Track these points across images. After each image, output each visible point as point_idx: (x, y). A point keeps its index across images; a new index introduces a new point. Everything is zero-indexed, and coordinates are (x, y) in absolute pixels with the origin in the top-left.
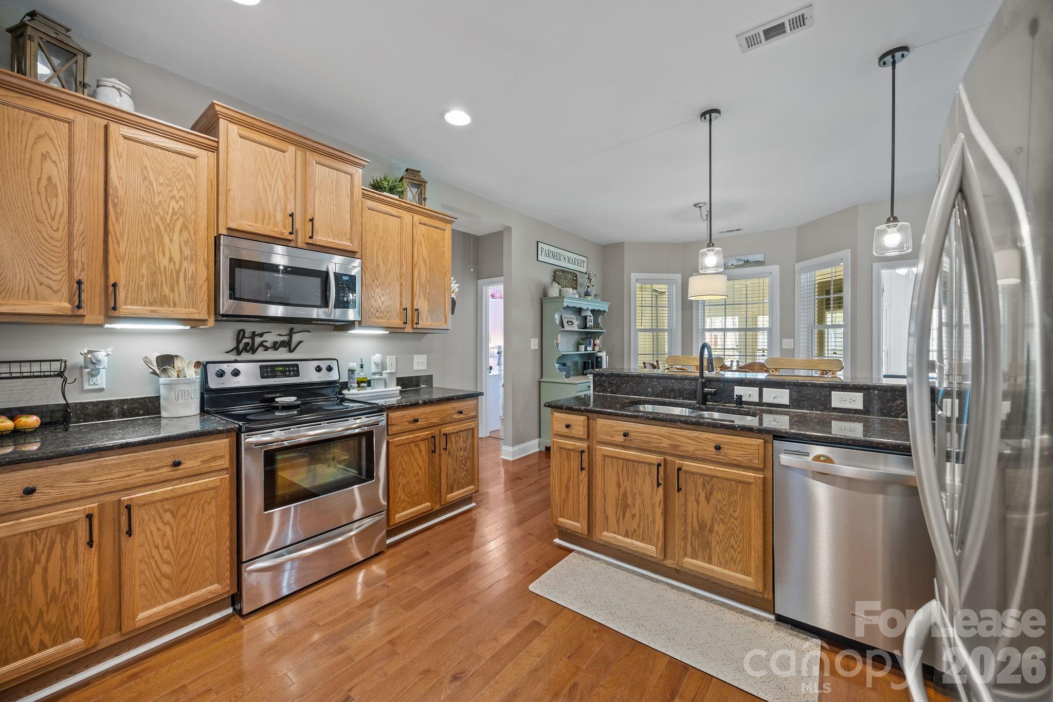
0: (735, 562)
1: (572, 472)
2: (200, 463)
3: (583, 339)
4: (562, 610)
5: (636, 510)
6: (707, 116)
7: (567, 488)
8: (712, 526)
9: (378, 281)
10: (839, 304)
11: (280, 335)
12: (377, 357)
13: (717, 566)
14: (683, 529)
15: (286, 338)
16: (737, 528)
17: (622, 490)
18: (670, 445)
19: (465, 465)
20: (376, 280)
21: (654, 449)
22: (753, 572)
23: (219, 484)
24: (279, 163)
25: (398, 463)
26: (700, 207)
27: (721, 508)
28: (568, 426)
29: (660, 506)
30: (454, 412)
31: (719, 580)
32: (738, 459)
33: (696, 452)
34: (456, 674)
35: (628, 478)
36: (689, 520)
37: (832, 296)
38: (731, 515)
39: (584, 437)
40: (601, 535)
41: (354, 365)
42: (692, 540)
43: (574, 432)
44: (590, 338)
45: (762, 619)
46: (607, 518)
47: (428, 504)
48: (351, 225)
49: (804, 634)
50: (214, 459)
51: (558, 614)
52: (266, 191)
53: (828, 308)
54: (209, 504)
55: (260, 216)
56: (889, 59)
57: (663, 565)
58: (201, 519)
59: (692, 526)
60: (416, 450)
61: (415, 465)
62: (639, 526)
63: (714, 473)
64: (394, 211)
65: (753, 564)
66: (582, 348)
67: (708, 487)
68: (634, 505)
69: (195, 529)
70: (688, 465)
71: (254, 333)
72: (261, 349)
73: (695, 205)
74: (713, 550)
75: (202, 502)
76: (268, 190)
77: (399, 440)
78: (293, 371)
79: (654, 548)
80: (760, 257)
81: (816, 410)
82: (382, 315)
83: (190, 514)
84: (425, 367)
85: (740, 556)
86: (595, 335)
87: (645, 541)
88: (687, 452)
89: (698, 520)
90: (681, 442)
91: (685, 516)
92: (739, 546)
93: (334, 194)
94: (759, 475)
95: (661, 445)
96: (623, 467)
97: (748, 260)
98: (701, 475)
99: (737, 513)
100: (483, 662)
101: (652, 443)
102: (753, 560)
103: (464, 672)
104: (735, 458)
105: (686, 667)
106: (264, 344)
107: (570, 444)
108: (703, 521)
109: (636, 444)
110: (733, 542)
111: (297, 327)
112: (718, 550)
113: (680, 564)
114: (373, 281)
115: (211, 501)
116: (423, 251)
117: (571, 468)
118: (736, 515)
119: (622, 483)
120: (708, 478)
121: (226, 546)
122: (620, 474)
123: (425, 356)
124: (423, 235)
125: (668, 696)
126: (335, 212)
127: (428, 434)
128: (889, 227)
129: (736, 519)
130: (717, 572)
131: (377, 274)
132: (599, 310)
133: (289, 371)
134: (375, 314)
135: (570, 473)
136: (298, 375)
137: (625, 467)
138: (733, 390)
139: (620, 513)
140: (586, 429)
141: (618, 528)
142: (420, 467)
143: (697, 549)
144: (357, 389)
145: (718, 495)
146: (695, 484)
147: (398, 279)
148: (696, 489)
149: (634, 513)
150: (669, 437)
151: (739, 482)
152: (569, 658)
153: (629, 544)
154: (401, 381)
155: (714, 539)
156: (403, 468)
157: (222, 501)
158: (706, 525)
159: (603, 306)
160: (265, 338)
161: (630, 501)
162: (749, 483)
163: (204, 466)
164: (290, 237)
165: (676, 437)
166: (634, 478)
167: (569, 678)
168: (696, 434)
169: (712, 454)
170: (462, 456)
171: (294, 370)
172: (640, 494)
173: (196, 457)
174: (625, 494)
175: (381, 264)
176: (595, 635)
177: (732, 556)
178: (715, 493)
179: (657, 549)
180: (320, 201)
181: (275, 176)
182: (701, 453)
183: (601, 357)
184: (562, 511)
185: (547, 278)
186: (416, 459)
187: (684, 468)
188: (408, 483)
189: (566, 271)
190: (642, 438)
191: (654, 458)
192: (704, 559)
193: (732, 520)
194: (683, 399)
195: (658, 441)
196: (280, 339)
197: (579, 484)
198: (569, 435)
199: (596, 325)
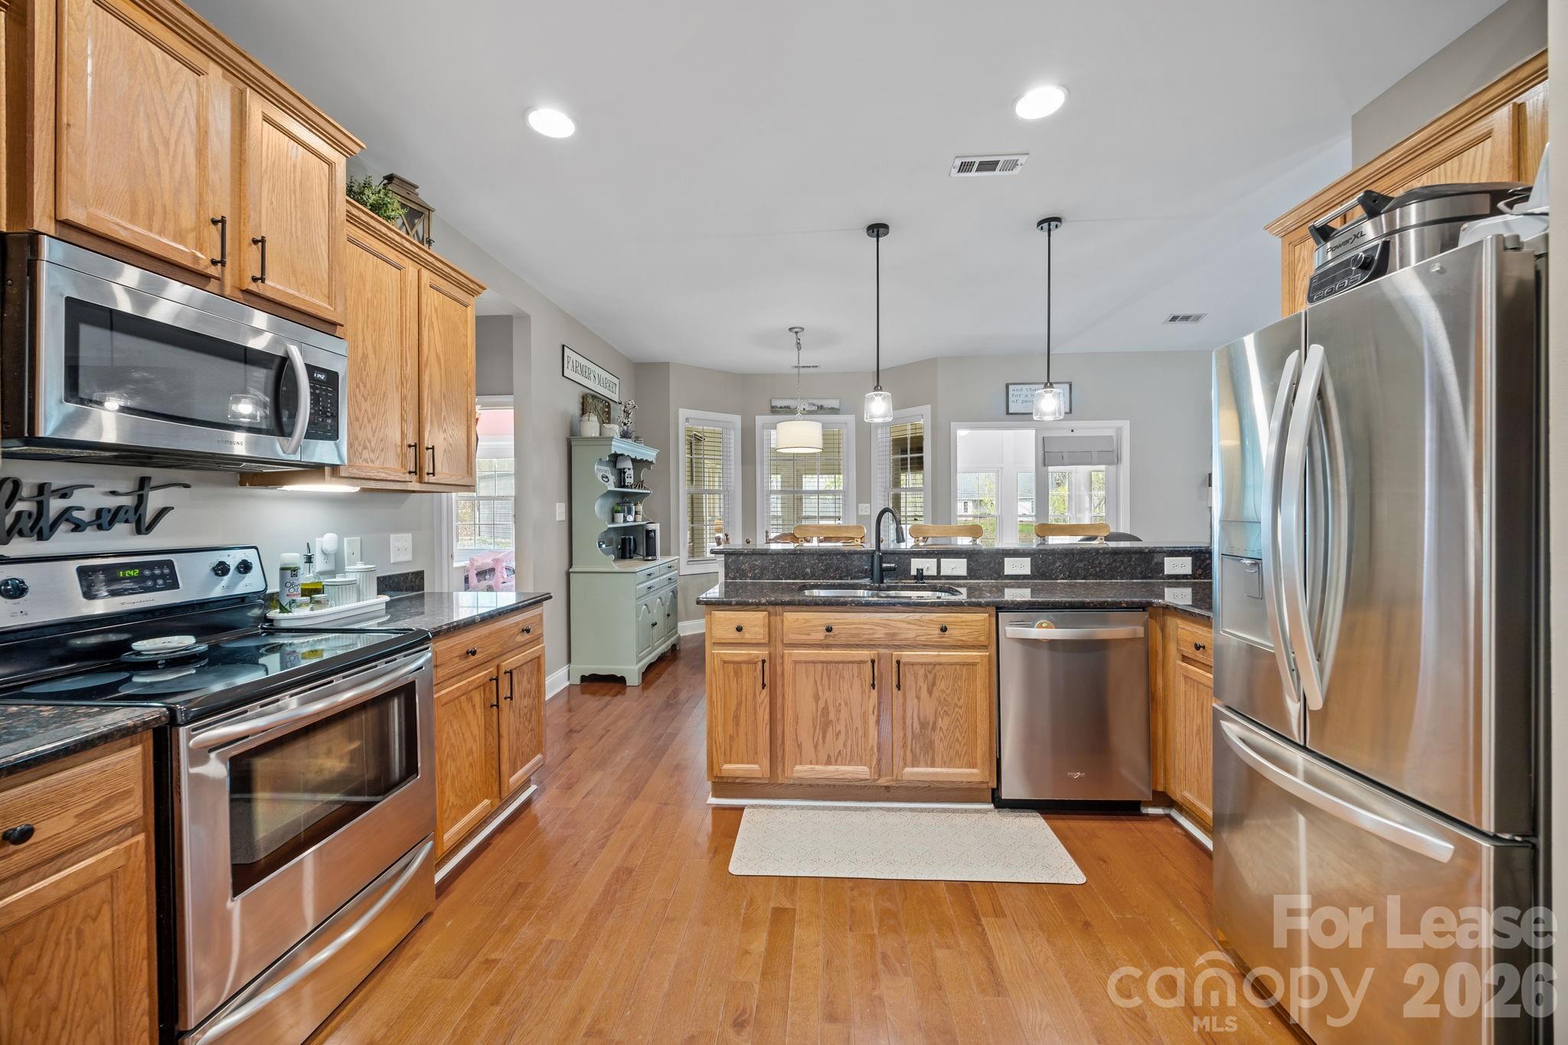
0: (960, 757)
1: (744, 695)
2: (73, 821)
3: (618, 504)
4: (795, 883)
5: (841, 727)
6: (875, 230)
7: (736, 718)
8: (935, 723)
9: (365, 386)
10: (918, 465)
11: (113, 493)
12: (328, 541)
13: (941, 767)
14: (902, 734)
15: (127, 501)
16: (962, 718)
17: (821, 704)
18: (886, 634)
19: (530, 722)
20: (361, 386)
21: (865, 643)
22: (979, 762)
23: (121, 862)
24: (186, 92)
25: (445, 737)
26: (796, 333)
27: (945, 699)
28: (739, 629)
29: (873, 713)
30: (516, 630)
31: (942, 782)
32: (963, 638)
33: (918, 638)
34: (735, 1020)
35: (829, 685)
36: (909, 722)
37: (909, 456)
38: (956, 705)
39: (763, 641)
40: (792, 772)
41: (294, 558)
42: (912, 745)
43: (747, 636)
44: (629, 503)
45: (986, 812)
46: (800, 746)
47: (486, 802)
48: (331, 268)
49: (1024, 812)
50: (108, 803)
51: (794, 888)
52: (157, 152)
53: (905, 469)
54: (94, 919)
55: (142, 209)
56: (1045, 225)
57: (877, 786)
58: (75, 965)
59: (912, 728)
60: (467, 707)
61: (468, 735)
62: (845, 745)
63: (938, 660)
64: (392, 255)
65: (979, 755)
66: (620, 517)
67: (930, 677)
68: (838, 720)
69: (59, 998)
70: (907, 655)
71: (41, 488)
72: (64, 527)
73: (790, 329)
74: (936, 750)
75: (77, 921)
76: (161, 148)
77: (447, 693)
78: (162, 576)
79: (866, 768)
80: (835, 403)
81: (991, 579)
82: (373, 456)
83: (46, 960)
84: (408, 557)
85: (965, 748)
86: (637, 498)
87: (853, 763)
88: (907, 639)
89: (919, 719)
90: (899, 628)
91: (904, 718)
92: (964, 737)
93: (298, 194)
94: (984, 654)
95: (874, 636)
96: (822, 674)
97: (822, 406)
98: (922, 664)
99: (962, 700)
100: (757, 987)
101: (864, 635)
102: (979, 749)
103: (744, 1011)
104: (961, 638)
105: (964, 884)
106: (76, 514)
107: (742, 654)
108: (925, 719)
109: (842, 641)
110: (958, 734)
111: (157, 474)
112: (942, 748)
113: (899, 778)
114: (358, 386)
115: (99, 911)
116: (434, 341)
117: (742, 688)
118: (960, 703)
119: (820, 694)
120: (930, 667)
121: (140, 1011)
122: (819, 684)
123: (409, 536)
124: (436, 309)
125: (974, 920)
126: (299, 233)
127: (485, 675)
128: (1046, 392)
129: (961, 707)
130: (942, 774)
131: (364, 374)
132: (641, 460)
133: (154, 578)
134: (361, 454)
135: (741, 696)
136: (174, 585)
137: (825, 672)
138: (909, 564)
139: (819, 733)
140: (767, 629)
141: (817, 756)
142: (474, 738)
143: (918, 754)
144: (308, 608)
145: (941, 685)
146: (916, 678)
147: (397, 388)
148: (916, 683)
149: (838, 730)
150: (885, 624)
151: (964, 665)
152: (851, 929)
153: (834, 772)
154: (386, 584)
155: (936, 737)
156: (453, 746)
157: (130, 902)
158: (928, 722)
159: (649, 454)
160: (77, 498)
161: (832, 716)
162: (974, 664)
163: (84, 826)
164: (213, 271)
165: (892, 623)
166: (837, 684)
167: (871, 950)
168: (917, 616)
169: (936, 638)
170: (526, 707)
171: (166, 576)
172: (846, 704)
173: (65, 808)
174: (825, 710)
175: (371, 355)
176: (855, 893)
177: (957, 750)
178: (938, 683)
179: (870, 768)
180: (272, 203)
181: (178, 121)
182: (922, 638)
183: (654, 531)
184: (728, 754)
185: (575, 408)
186: (469, 724)
187: (903, 660)
188: (459, 771)
189: (598, 398)
190: (850, 632)
191: (866, 654)
192: (927, 763)
193: (957, 709)
194: (852, 579)
195: (871, 632)
196: (113, 502)
197: (755, 709)
198: (739, 641)
199: (639, 484)
